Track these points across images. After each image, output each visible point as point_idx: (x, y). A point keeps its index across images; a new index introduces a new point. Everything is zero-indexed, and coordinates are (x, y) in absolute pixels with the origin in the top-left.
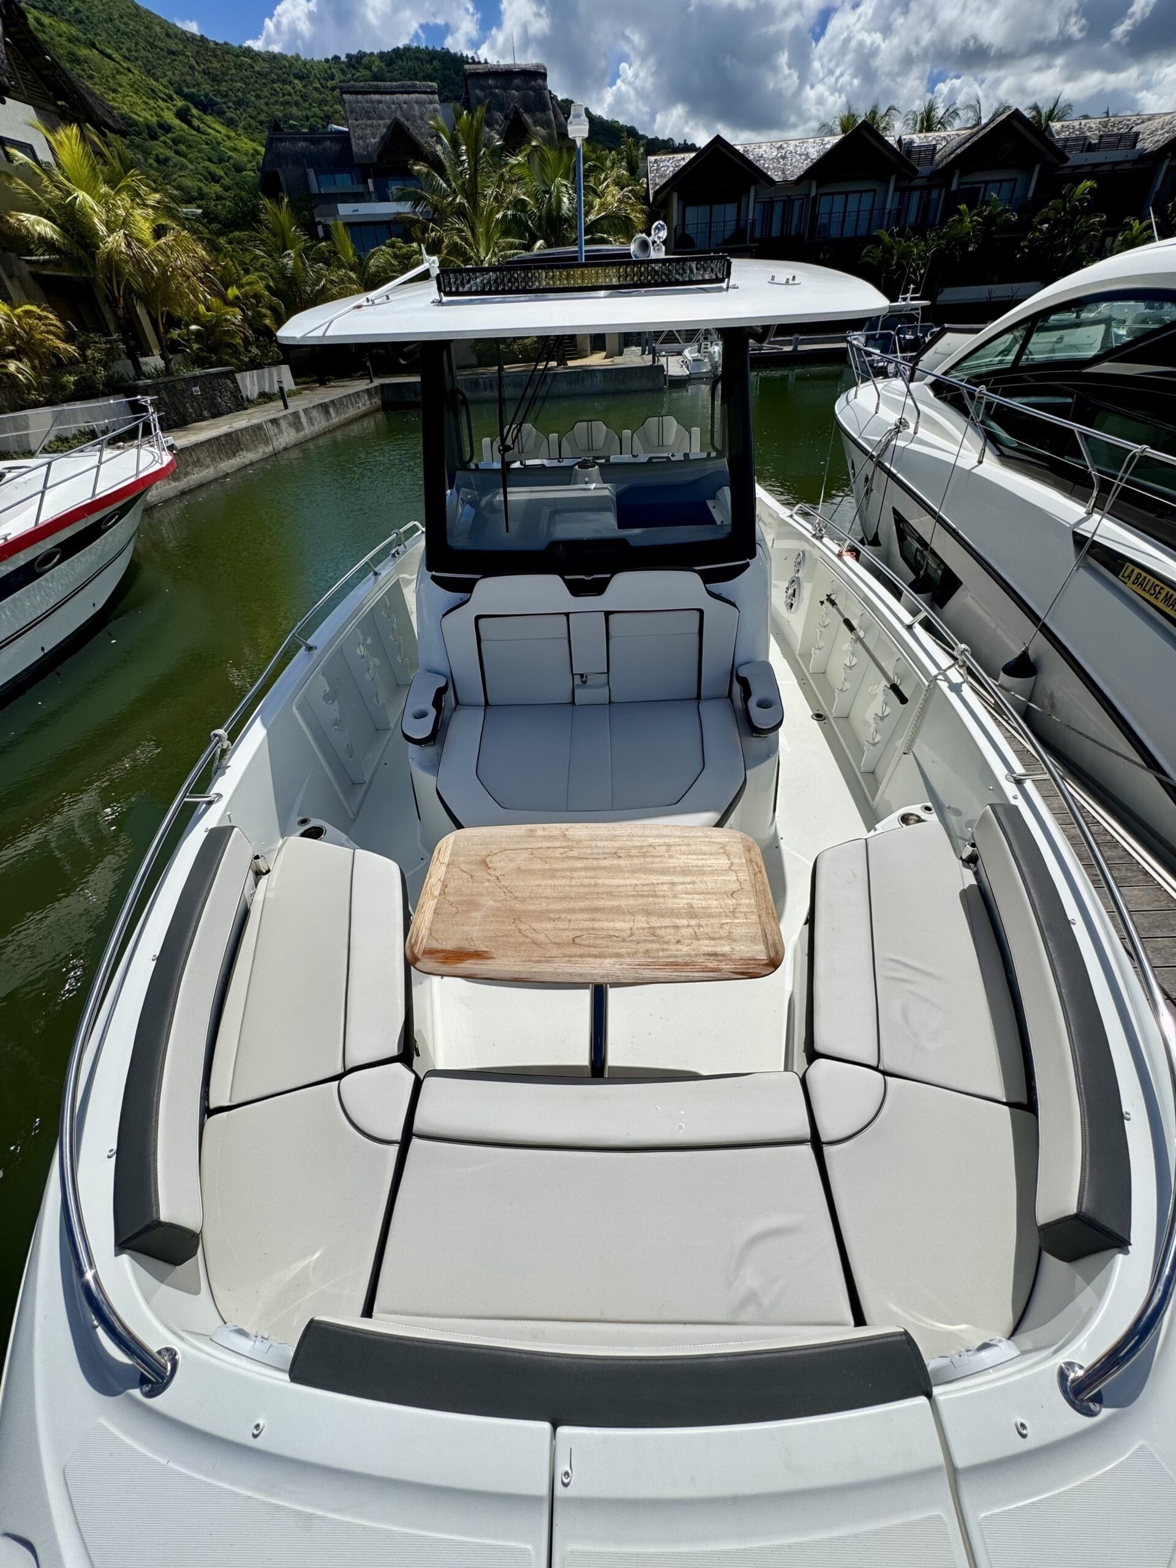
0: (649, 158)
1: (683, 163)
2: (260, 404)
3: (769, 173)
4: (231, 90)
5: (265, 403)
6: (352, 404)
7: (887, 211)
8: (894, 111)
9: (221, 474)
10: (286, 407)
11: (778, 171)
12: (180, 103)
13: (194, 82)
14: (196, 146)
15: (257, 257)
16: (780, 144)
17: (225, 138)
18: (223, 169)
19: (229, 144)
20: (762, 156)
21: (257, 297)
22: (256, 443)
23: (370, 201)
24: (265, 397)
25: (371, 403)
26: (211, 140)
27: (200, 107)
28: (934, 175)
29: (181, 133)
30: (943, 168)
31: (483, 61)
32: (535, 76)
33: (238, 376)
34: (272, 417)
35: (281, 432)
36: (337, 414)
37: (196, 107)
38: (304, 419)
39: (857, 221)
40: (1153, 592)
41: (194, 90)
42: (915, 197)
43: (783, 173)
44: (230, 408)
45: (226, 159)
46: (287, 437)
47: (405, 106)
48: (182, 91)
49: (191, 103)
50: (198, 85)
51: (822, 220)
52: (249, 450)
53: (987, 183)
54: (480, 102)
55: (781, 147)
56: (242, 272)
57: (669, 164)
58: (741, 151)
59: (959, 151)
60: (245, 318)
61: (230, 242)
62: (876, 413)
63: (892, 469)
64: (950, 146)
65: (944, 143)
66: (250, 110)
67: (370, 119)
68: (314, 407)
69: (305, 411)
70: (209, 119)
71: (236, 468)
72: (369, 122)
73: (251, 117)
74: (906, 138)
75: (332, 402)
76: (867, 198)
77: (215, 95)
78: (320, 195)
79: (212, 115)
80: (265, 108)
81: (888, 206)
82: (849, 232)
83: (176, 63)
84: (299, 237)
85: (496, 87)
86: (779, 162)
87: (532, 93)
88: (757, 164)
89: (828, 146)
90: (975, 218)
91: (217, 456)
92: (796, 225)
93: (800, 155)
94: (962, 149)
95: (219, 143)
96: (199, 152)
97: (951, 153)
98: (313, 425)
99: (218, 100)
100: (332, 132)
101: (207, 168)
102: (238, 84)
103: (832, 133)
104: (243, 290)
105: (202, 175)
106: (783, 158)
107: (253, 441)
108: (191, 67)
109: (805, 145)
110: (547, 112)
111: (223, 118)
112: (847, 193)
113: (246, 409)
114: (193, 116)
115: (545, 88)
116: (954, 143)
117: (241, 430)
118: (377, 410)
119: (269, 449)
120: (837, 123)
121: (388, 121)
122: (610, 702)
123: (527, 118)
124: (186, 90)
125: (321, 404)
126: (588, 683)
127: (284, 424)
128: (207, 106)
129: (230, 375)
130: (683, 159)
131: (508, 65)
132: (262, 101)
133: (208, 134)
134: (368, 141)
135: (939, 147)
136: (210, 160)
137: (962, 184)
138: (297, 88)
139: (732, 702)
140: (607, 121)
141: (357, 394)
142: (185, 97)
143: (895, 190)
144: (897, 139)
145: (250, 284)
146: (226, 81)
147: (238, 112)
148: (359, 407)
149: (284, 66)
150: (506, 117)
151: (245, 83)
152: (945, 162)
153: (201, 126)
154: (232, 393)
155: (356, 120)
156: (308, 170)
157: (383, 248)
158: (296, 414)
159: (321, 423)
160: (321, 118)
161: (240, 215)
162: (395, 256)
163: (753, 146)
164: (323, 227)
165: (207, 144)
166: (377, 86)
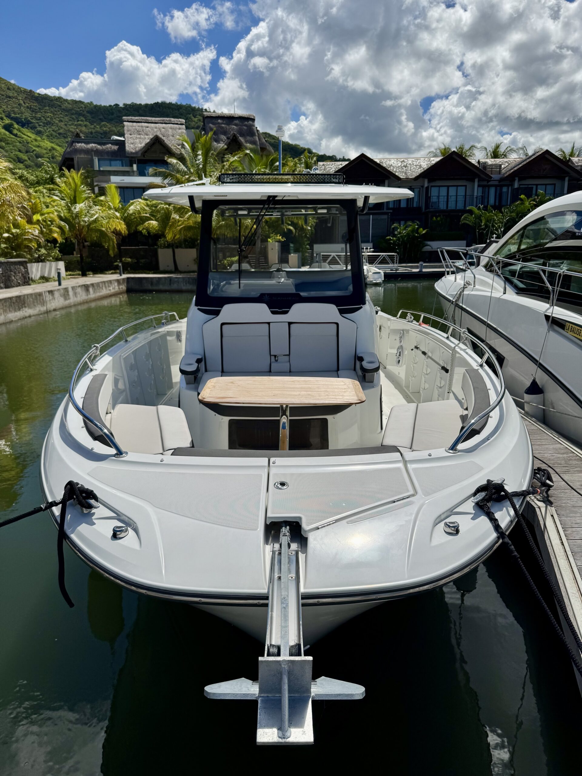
0: (319, 163)
1: (341, 167)
2: (39, 283)
3: (397, 174)
4: (44, 117)
5: (43, 282)
6: (106, 287)
7: (475, 197)
8: (474, 148)
9: (8, 321)
10: (60, 284)
11: (402, 173)
12: (7, 121)
13: (19, 112)
14: (12, 144)
15: (54, 201)
16: (402, 160)
17: (33, 141)
18: (27, 156)
19: (35, 143)
20: (391, 165)
21: (52, 221)
22: (35, 304)
23: (133, 175)
24: (45, 279)
25: (119, 288)
26: (23, 141)
27: (20, 124)
28: (502, 180)
29: (4, 136)
30: (507, 176)
31: (212, 111)
32: (247, 121)
33: (29, 265)
34: (50, 289)
35: (54, 298)
36: (94, 292)
37: (18, 124)
38: (71, 293)
39: (456, 201)
40: (578, 333)
41: (18, 116)
42: (492, 191)
43: (406, 173)
44: (19, 283)
45: (31, 151)
46: (58, 302)
47: (163, 130)
48: (10, 116)
49: (15, 121)
50: (22, 113)
51: (434, 199)
52: (30, 307)
53: (537, 185)
54: (211, 129)
55: (403, 161)
56: (45, 207)
57: (332, 167)
58: (378, 162)
59: (516, 168)
60: (41, 232)
61: (36, 192)
62: (455, 281)
63: (463, 306)
64: (510, 166)
65: (507, 164)
66: (53, 127)
67: (140, 134)
68: (79, 286)
69: (73, 288)
70: (24, 130)
71: (19, 317)
72: (138, 136)
73: (53, 131)
74: (483, 160)
75: (92, 285)
76: (461, 191)
77: (32, 119)
78: (99, 171)
79: (27, 128)
80: (64, 127)
81: (475, 194)
82: (452, 206)
83: (10, 102)
84: (85, 191)
85: (222, 124)
86: (403, 169)
87: (245, 128)
88: (389, 169)
89: (434, 162)
90: (531, 202)
91: (8, 310)
92: (417, 202)
93: (416, 166)
94: (518, 167)
95: (28, 143)
96: (13, 146)
97: (511, 169)
98: (76, 297)
99: (33, 121)
100: (113, 140)
101: (17, 155)
102: (49, 114)
103: (436, 156)
104: (43, 217)
105: (12, 159)
106: (405, 166)
107: (34, 302)
108: (20, 105)
109: (419, 161)
110: (254, 137)
111: (34, 130)
112: (448, 187)
113: (29, 285)
114: (14, 128)
115: (254, 126)
116: (513, 165)
117: (27, 295)
118: (121, 293)
119: (43, 309)
120: (438, 152)
121: (151, 137)
122: (290, 372)
123: (241, 139)
124: (13, 115)
125: (84, 285)
126: (278, 361)
127: (57, 294)
128: (24, 124)
129: (24, 264)
130: (341, 164)
131: (231, 114)
132: (63, 123)
133: (22, 138)
134: (136, 145)
135: (503, 166)
136: (20, 151)
137: (520, 185)
138: (88, 118)
139: (356, 373)
140: (292, 145)
141: (110, 282)
142: (12, 119)
143: (479, 186)
144: (477, 161)
145: (48, 213)
146: (41, 113)
147: (45, 128)
148: (110, 290)
149: (82, 107)
150: (228, 138)
151: (53, 114)
152: (508, 173)
153: (19, 133)
154: (22, 275)
155: (131, 135)
156: (94, 158)
157: (140, 200)
158: (66, 290)
159: (82, 296)
160: (101, 134)
161: (44, 179)
162: (148, 205)
163: (386, 160)
164: (99, 188)
165: (20, 143)
166: (147, 119)
